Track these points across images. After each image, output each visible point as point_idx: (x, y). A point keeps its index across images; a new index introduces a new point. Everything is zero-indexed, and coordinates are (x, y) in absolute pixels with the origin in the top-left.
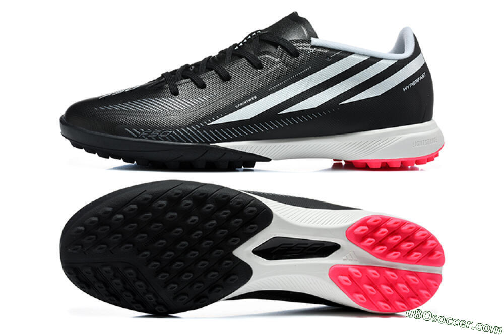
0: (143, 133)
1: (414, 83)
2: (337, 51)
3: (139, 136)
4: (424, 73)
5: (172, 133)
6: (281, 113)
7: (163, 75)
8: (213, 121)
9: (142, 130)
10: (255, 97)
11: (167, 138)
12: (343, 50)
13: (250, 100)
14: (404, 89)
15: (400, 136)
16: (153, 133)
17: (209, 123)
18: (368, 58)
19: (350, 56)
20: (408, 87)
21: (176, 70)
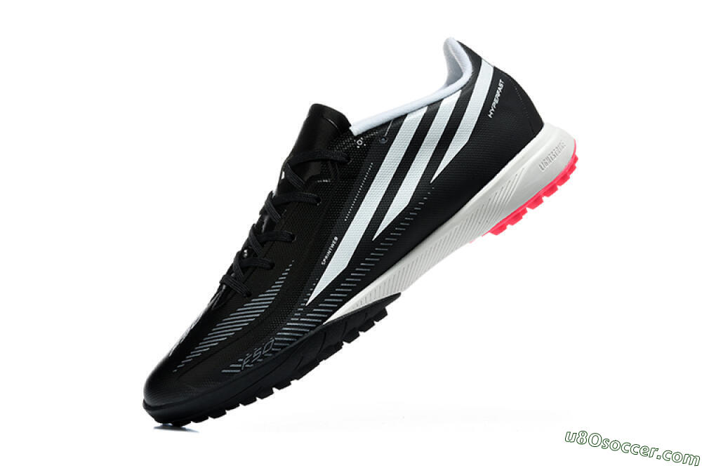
0: (245, 363)
1: (496, 101)
2: (386, 124)
3: (242, 369)
4: (500, 81)
5: (275, 341)
6: (375, 237)
7: (222, 283)
8: (309, 297)
9: (241, 360)
10: (336, 238)
11: (273, 349)
12: (392, 118)
13: (333, 246)
14: (490, 116)
15: (521, 169)
16: (255, 355)
17: (307, 301)
18: (426, 108)
19: (405, 121)
20: (493, 110)
21: (231, 267)
